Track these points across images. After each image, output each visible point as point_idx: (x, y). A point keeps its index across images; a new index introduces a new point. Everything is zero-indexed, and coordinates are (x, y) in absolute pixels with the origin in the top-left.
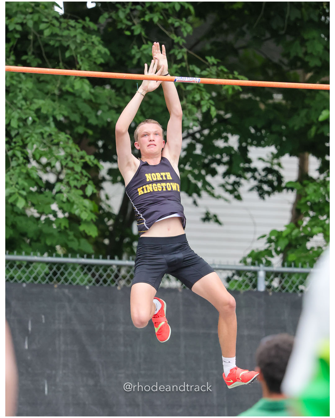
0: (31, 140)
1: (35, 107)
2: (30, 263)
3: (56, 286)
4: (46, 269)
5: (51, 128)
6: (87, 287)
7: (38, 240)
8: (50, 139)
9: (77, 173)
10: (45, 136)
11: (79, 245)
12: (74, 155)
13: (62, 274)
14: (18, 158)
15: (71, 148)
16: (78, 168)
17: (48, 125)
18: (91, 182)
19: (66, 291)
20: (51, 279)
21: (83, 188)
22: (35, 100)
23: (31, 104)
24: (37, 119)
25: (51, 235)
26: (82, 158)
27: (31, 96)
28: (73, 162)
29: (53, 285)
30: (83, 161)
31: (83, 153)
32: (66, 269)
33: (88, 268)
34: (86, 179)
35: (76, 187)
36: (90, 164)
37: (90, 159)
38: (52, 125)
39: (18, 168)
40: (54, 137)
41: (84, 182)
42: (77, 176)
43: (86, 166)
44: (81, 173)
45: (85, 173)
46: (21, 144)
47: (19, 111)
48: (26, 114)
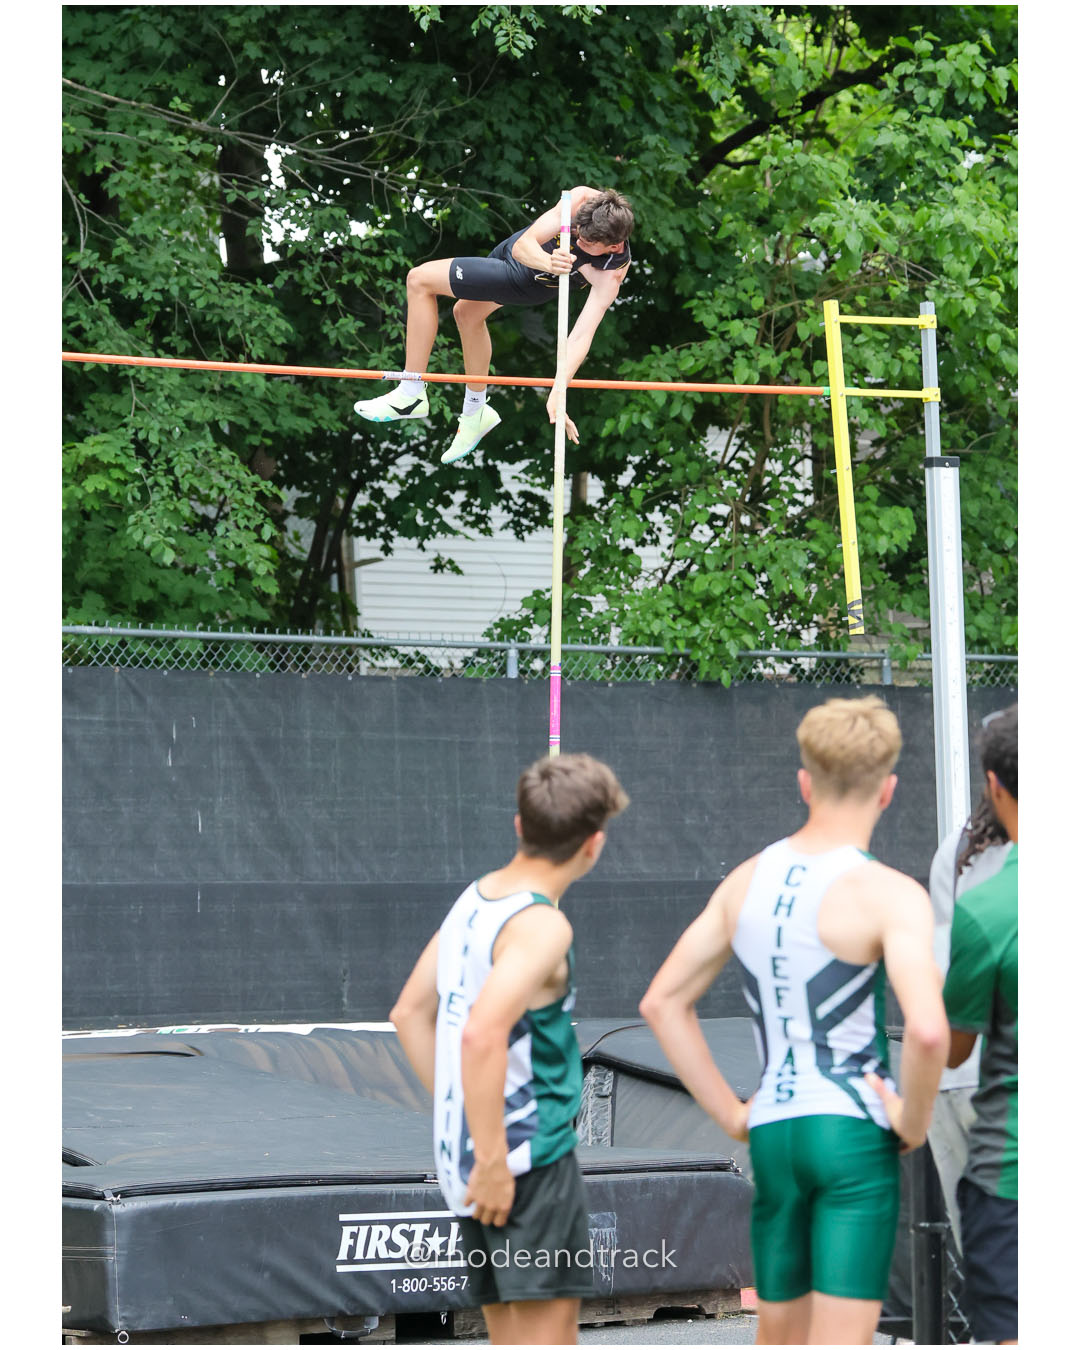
0: (179, 461)
1: (183, 412)
2: (175, 639)
3: (212, 674)
4: (199, 647)
5: (208, 443)
6: (258, 675)
7: (188, 604)
8: (207, 459)
9: (248, 507)
10: (200, 455)
11: (249, 609)
12: (242, 482)
13: (221, 655)
14: (162, 487)
15: (237, 471)
16: (250, 501)
17: (204, 438)
18: (268, 520)
19: (227, 681)
20: (204, 664)
21: (258, 529)
22: (184, 403)
23: (177, 408)
24: (186, 430)
25: (208, 597)
26: (255, 485)
27: (177, 395)
28: (242, 491)
29: (207, 672)
30: (256, 489)
31: (255, 478)
32: (227, 648)
33: (261, 646)
34: (262, 516)
35: (247, 527)
36: (267, 493)
37: (268, 486)
38: (210, 437)
39: (162, 503)
40: (212, 456)
41: (258, 521)
42: (249, 513)
43: (261, 497)
44: (254, 506)
45: (259, 507)
46: (165, 467)
47: (160, 418)
48: (170, 423)
